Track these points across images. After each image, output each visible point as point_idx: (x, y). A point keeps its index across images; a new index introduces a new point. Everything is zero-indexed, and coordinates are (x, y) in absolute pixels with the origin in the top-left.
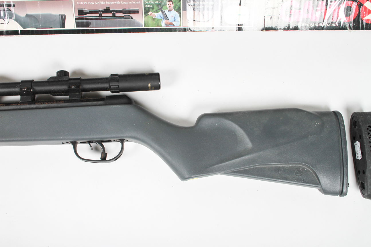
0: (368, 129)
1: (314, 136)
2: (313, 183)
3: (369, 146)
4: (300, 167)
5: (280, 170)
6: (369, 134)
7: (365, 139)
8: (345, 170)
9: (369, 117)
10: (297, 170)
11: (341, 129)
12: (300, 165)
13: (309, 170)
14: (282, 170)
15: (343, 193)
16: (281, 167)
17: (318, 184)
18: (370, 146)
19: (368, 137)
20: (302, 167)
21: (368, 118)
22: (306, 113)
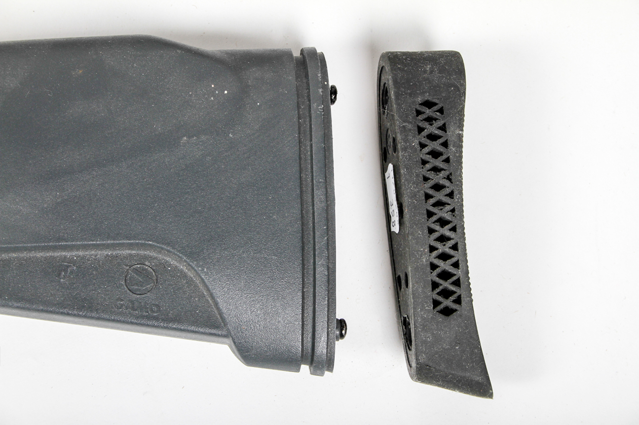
0: (419, 113)
1: (203, 138)
2: (195, 323)
3: (417, 176)
4: (146, 258)
5: (66, 271)
6: (420, 130)
7: (405, 149)
8: (321, 271)
9: (428, 68)
10: (136, 270)
11: (312, 112)
12: (147, 253)
13: (182, 271)
14: (72, 272)
15: (315, 358)
16: (71, 261)
17: (217, 327)
18: (421, 179)
19: (417, 141)
20: (156, 258)
21: (425, 72)
22: (179, 51)
